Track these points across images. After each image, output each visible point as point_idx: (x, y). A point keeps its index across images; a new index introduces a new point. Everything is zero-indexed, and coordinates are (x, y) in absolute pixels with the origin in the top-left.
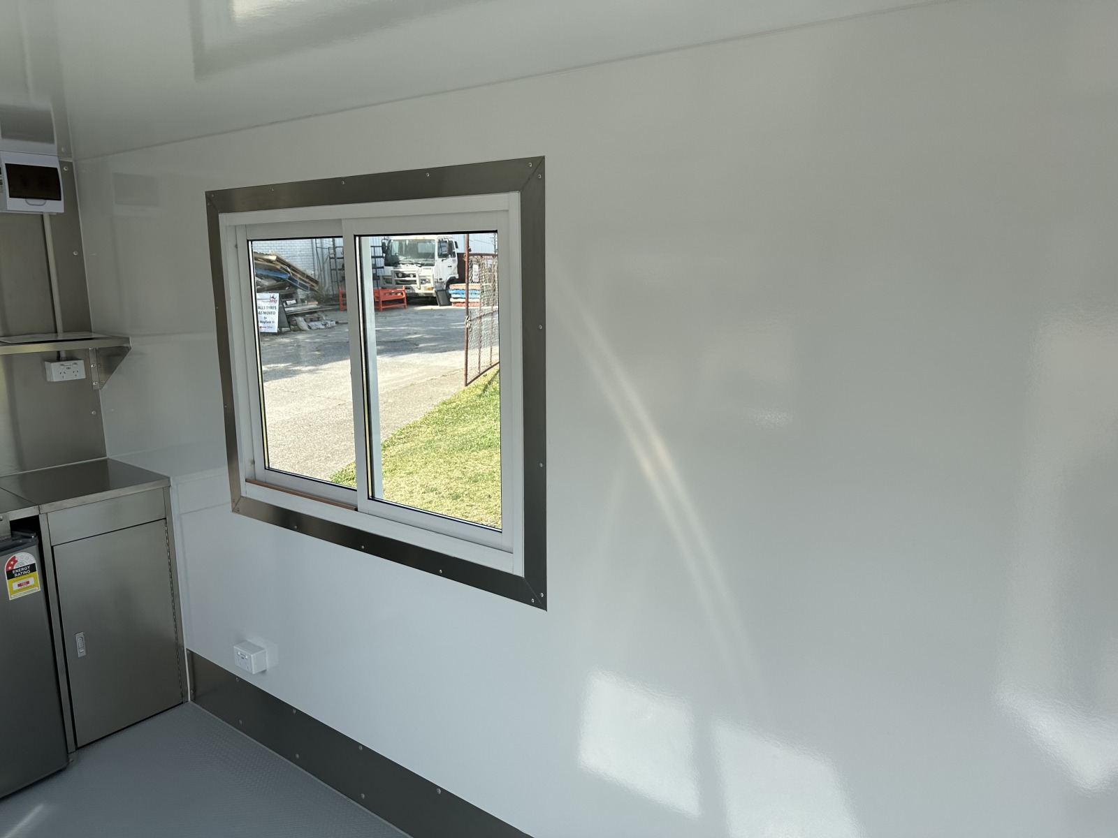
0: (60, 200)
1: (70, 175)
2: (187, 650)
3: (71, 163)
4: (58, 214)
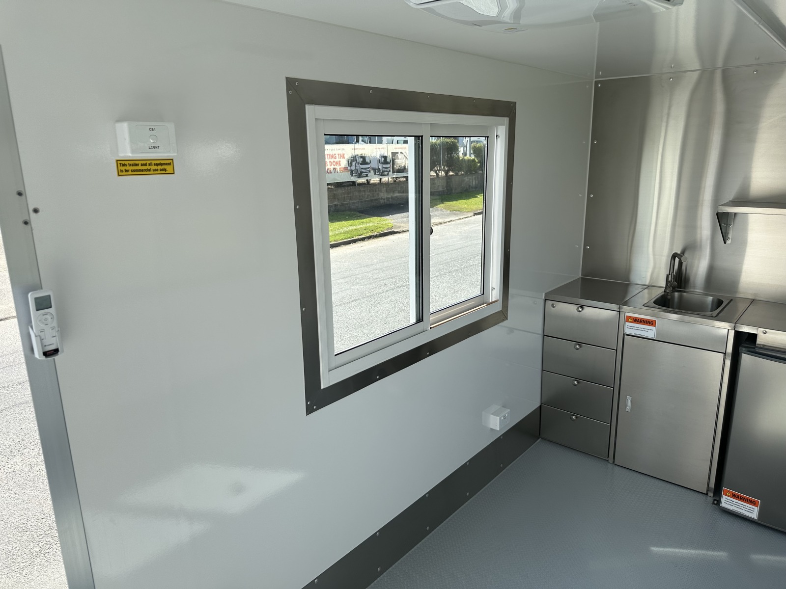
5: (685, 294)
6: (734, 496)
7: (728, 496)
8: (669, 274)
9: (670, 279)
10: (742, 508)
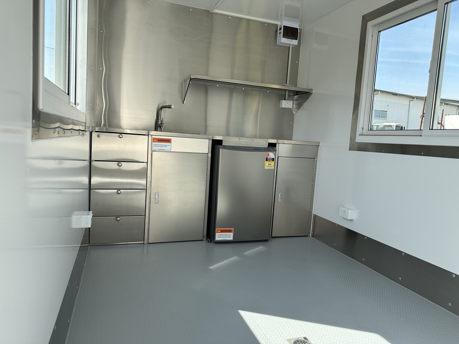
0: (297, 40)
2: (313, 214)
3: (302, 29)
6: (222, 231)
7: (219, 233)
10: (226, 236)
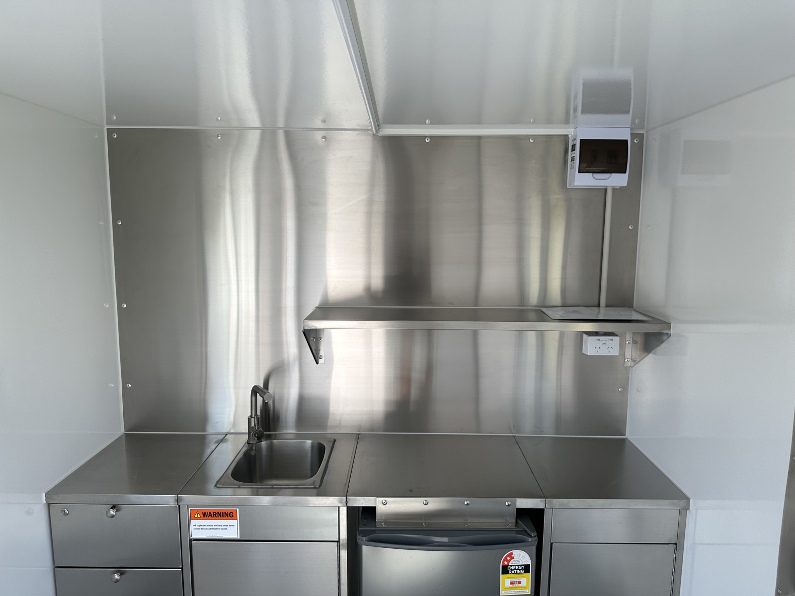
0: (625, 172)
1: (640, 147)
3: (643, 134)
4: (621, 188)
5: (275, 441)
8: (251, 416)
9: (253, 425)
